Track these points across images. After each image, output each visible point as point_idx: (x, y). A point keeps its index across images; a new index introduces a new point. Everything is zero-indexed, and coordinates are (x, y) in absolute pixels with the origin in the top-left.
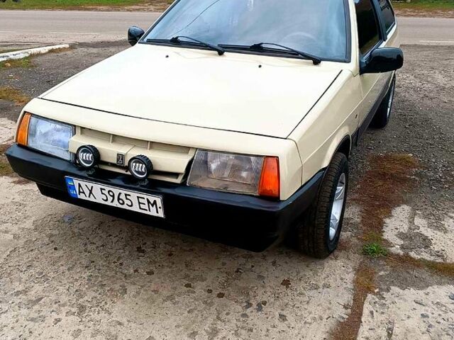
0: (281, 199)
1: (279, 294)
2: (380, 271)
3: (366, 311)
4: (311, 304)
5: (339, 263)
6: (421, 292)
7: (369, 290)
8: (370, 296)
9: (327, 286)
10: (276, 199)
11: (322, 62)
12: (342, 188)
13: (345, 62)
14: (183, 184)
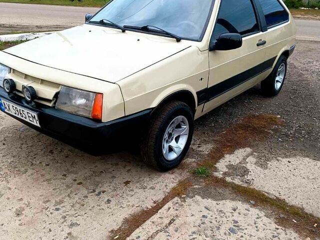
0: (103, 121)
1: (117, 188)
2: (196, 185)
3: (166, 207)
4: (133, 197)
5: (173, 176)
6: (215, 202)
7: (179, 195)
8: (176, 198)
9: (153, 188)
10: (99, 121)
11: (182, 40)
12: (185, 127)
13: (197, 41)
14: (53, 107)
